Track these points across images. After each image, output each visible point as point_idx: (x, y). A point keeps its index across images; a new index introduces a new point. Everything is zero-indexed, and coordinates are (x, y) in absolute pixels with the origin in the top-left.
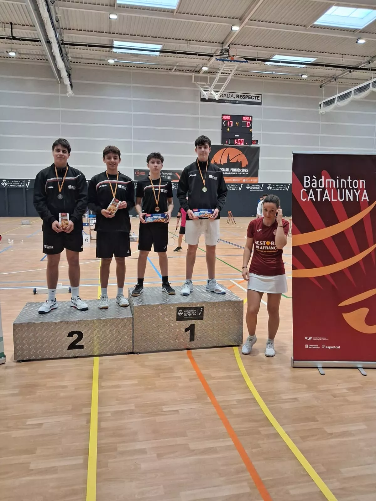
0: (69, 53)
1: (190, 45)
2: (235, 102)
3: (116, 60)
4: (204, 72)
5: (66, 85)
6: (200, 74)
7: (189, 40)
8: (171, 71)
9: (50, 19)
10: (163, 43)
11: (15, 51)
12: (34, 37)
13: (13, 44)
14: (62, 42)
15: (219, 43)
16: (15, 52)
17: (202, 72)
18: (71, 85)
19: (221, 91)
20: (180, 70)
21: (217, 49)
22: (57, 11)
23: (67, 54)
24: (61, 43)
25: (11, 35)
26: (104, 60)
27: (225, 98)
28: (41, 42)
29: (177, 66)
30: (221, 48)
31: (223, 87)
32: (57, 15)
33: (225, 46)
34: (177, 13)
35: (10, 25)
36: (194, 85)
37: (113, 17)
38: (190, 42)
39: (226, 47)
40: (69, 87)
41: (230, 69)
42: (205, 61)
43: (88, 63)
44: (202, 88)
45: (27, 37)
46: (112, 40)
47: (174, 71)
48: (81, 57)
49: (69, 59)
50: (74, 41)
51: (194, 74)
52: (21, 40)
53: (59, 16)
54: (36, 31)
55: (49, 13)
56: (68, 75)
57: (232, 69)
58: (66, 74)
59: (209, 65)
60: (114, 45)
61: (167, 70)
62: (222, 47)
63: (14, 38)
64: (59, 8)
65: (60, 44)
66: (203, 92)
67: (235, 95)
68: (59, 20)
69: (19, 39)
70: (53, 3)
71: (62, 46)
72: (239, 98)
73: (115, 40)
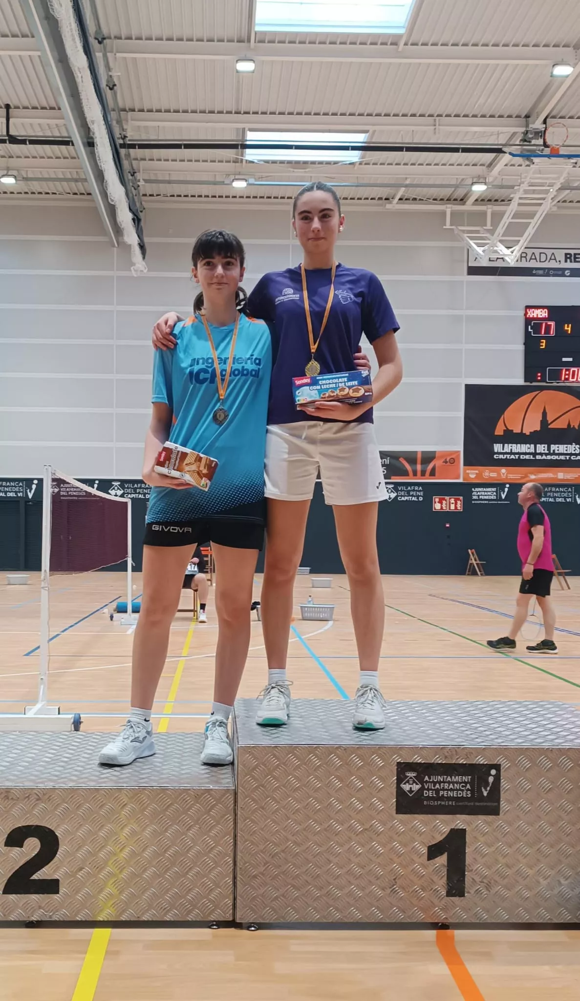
0: (139, 172)
1: (440, 127)
2: (560, 273)
3: (252, 181)
4: (476, 200)
5: (129, 247)
6: (469, 206)
7: (439, 116)
8: (391, 203)
9: (91, 73)
10: (371, 128)
11: (15, 173)
12: (58, 135)
13: (13, 157)
14: (121, 142)
15: (518, 116)
16: (15, 177)
17: (472, 200)
18: (142, 247)
19: (523, 241)
20: (415, 199)
21: (514, 134)
22: (111, 64)
23: (135, 173)
24: (121, 145)
25: (5, 133)
26: (223, 183)
27: (533, 264)
28: (73, 145)
29: (406, 186)
30: (523, 129)
31: (530, 231)
32: (110, 74)
33: (534, 123)
34: (406, 44)
35: (5, 110)
36: (451, 235)
37: (246, 67)
38: (439, 120)
39: (538, 125)
40: (137, 250)
41: (547, 178)
42: (479, 170)
43: (185, 196)
44: (472, 238)
45: (41, 134)
46: (244, 130)
47: (397, 204)
48: (167, 178)
49: (139, 186)
50: (152, 137)
51: (448, 206)
52: (28, 143)
53: (115, 74)
54: (63, 119)
55: (88, 57)
56: (133, 219)
57: (554, 179)
58: (130, 216)
59: (490, 179)
60: (247, 141)
61: (380, 202)
62: (527, 126)
63: (13, 140)
64: (115, 55)
65: (118, 146)
66: (474, 250)
67: (560, 255)
68: (115, 85)
69: (23, 142)
70: (100, 43)
71: (123, 152)
72: (571, 262)
73: (251, 130)
